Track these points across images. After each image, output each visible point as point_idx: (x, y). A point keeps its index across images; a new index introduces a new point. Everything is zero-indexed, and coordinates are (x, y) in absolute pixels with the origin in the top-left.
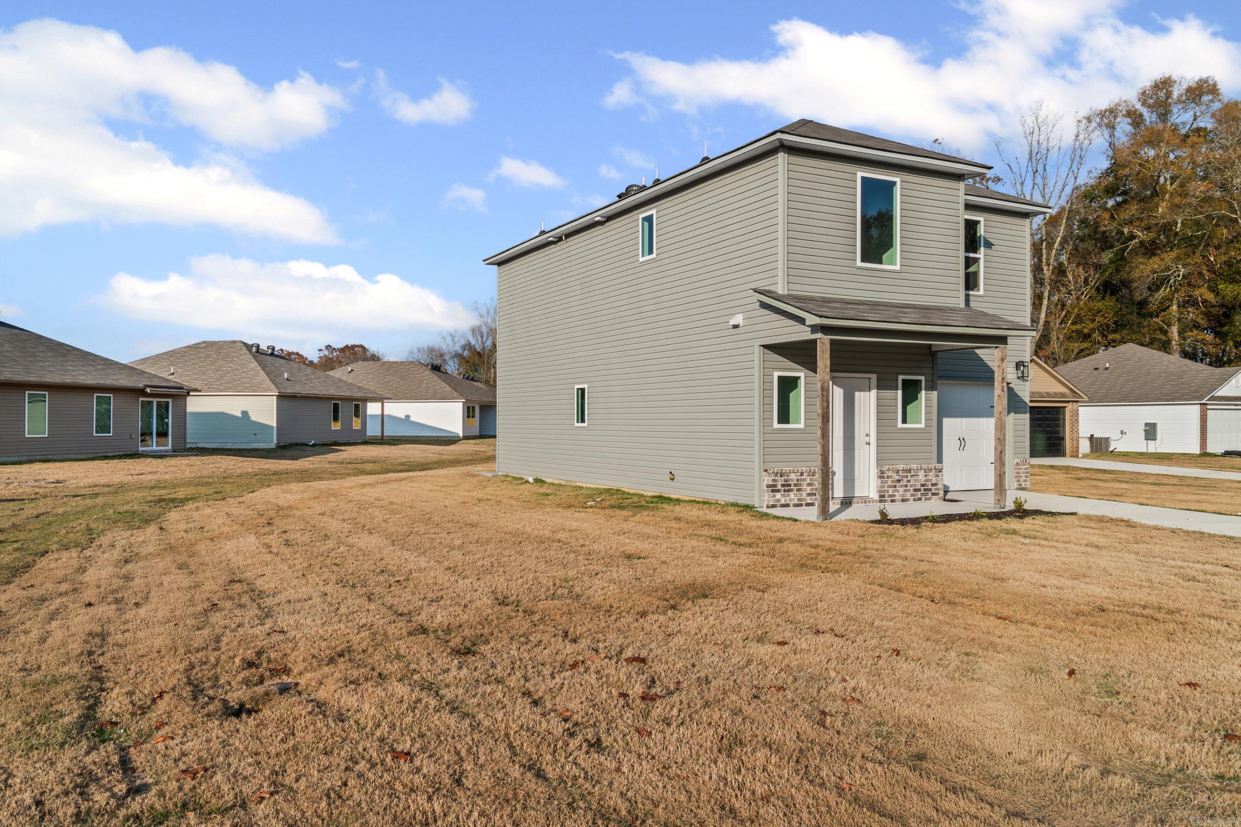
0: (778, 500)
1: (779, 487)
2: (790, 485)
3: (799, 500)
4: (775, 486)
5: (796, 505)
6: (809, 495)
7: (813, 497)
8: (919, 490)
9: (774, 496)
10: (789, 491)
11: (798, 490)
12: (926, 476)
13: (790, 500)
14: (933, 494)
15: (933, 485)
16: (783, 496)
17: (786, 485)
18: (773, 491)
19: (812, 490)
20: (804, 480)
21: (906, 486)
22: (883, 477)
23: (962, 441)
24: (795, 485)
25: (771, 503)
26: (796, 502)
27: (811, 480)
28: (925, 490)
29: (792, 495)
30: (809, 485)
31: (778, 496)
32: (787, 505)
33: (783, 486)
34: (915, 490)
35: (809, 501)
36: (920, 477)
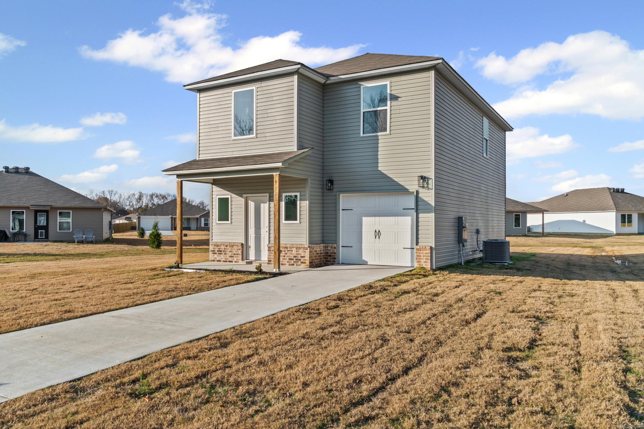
0: (216, 258)
1: (216, 252)
2: (221, 251)
3: (225, 259)
4: (214, 251)
5: (224, 261)
6: (230, 257)
7: (232, 258)
8: (293, 259)
9: (214, 256)
10: (220, 254)
11: (225, 254)
12: (297, 251)
13: (221, 258)
14: (302, 263)
15: (302, 257)
16: (218, 256)
17: (220, 251)
18: (213, 253)
19: (232, 254)
20: (227, 249)
21: (285, 256)
22: (270, 250)
23: (378, 234)
24: (224, 251)
25: (213, 259)
26: (224, 260)
27: (231, 249)
28: (296, 259)
29: (222, 256)
30: (230, 252)
31: (216, 256)
32: (220, 261)
33: (218, 251)
34: (290, 259)
35: (230, 260)
36: (293, 252)
